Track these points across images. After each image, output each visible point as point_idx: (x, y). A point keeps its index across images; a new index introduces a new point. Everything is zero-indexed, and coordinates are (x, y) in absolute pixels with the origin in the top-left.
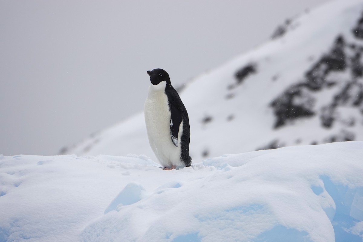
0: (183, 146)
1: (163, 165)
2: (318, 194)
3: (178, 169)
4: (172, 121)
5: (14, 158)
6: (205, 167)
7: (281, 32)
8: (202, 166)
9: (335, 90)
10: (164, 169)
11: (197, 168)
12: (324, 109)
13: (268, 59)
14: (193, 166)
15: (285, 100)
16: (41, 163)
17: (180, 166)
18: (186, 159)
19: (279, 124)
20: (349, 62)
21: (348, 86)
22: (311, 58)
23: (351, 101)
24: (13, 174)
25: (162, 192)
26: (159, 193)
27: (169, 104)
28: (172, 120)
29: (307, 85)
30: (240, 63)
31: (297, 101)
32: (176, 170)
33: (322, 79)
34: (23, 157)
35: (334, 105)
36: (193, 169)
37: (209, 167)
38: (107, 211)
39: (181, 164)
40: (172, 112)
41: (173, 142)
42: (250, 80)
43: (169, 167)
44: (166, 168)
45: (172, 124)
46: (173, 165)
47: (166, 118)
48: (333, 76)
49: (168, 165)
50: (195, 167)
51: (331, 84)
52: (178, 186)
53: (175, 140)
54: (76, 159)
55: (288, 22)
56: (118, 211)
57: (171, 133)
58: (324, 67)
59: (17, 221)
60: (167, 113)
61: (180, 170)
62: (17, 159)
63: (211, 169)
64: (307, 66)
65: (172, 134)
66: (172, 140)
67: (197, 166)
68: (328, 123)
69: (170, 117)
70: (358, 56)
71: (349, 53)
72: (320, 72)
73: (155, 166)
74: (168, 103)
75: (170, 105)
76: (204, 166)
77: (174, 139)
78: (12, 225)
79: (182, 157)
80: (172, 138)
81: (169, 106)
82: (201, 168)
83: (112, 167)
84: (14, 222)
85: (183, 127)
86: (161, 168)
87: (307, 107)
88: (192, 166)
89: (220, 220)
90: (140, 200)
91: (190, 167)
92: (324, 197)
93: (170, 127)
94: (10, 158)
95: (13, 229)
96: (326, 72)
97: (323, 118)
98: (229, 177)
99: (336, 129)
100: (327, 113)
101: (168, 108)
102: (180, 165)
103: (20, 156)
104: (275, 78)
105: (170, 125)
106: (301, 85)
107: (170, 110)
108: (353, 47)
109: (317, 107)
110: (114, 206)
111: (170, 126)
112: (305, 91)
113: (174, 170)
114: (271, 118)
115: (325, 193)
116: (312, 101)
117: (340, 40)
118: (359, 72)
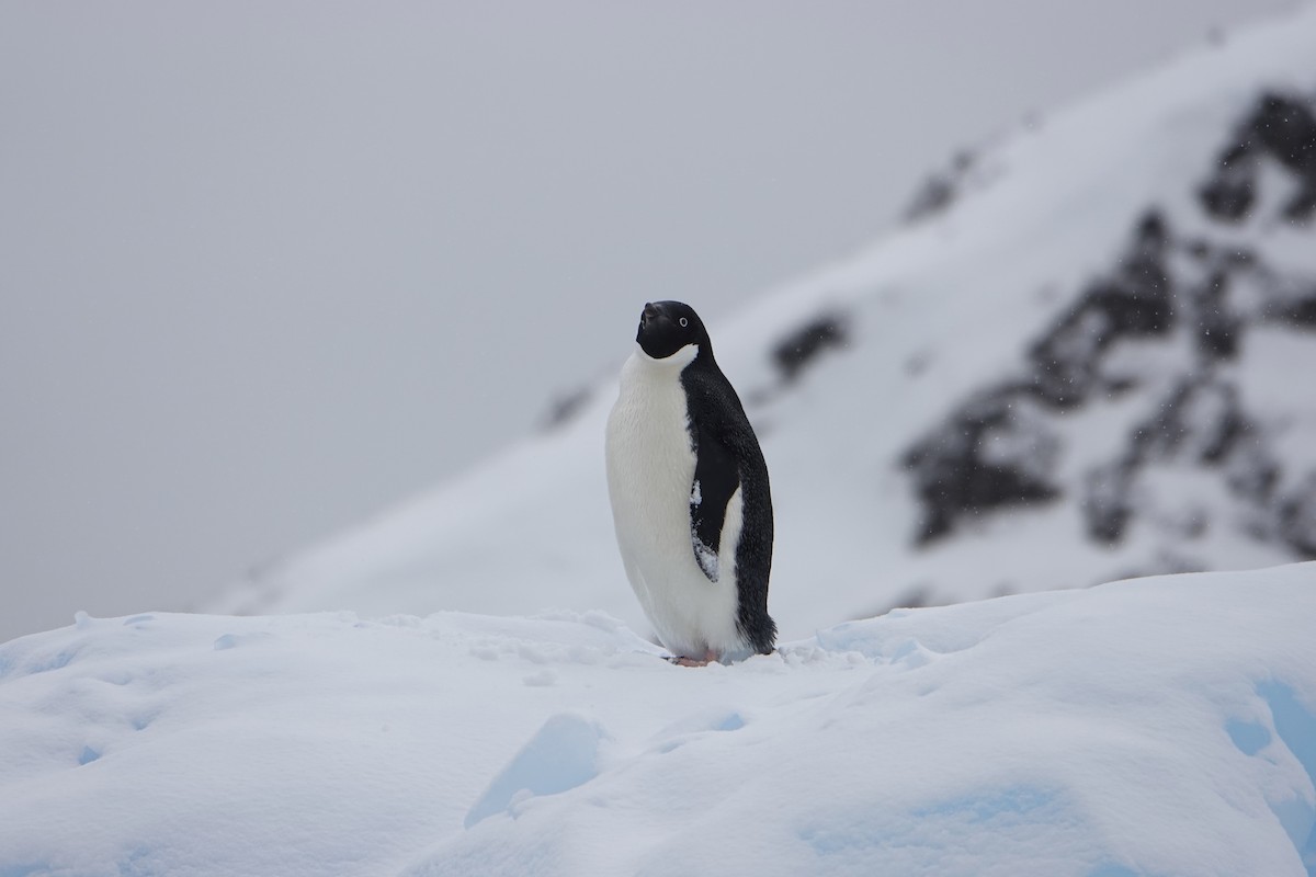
0: (744, 580)
1: (674, 650)
2: (1250, 752)
3: (728, 662)
4: (697, 488)
5: (125, 624)
6: (829, 656)
7: (936, 197)
8: (816, 651)
9: (1136, 409)
10: (677, 663)
11: (801, 658)
12: (1094, 476)
13: (890, 296)
14: (785, 651)
15: (953, 443)
16: (227, 642)
17: (736, 650)
18: (756, 627)
19: (934, 530)
20: (1183, 305)
21: (1183, 394)
22: (1046, 293)
23: (1192, 447)
24: (125, 682)
25: (673, 746)
26: (667, 749)
27: (690, 427)
28: (698, 483)
29: (1034, 391)
31: (998, 448)
32: (721, 665)
33: (1090, 369)
34: (161, 619)
35: (1131, 462)
36: (786, 661)
37: (844, 655)
38: (474, 817)
39: (739, 644)
40: (699, 455)
41: (700, 564)
42: (826, 370)
43: (696, 655)
44: (683, 659)
45: (697, 498)
46: (711, 647)
47: (681, 477)
48: (1127, 357)
49: (690, 648)
50: (792, 657)
51: (1121, 387)
52: (734, 722)
53: (708, 558)
54: (356, 626)
55: (963, 161)
56: (516, 817)
57: (695, 532)
58: (1094, 323)
59: (144, 855)
60: (683, 456)
61: (737, 666)
62: (138, 628)
63: (851, 660)
64: (1034, 321)
65: (699, 535)
66: (698, 558)
67: (798, 651)
68: (1109, 526)
69: (694, 472)
70: (1217, 285)
71: (1185, 272)
72: (1079, 344)
73: (643, 652)
74: (686, 423)
75: (693, 431)
76: (821, 650)
77: (704, 553)
79: (741, 619)
80: (698, 549)
81: (689, 432)
82: (815, 658)
83: (488, 657)
84: (132, 859)
85: (744, 512)
86: (667, 659)
87: (1032, 468)
88: (780, 651)
89: (894, 847)
90: (594, 775)
91: (774, 655)
92: (1274, 764)
93: (689, 510)
94: (117, 624)
96: (1104, 342)
97: (1091, 509)
98: (925, 692)
99: (1141, 542)
100: (1106, 491)
101: (684, 441)
102: (734, 649)
103: (149, 618)
104: (917, 366)
105: (692, 500)
106: (1010, 390)
107: (694, 449)
108: (1199, 250)
109: (1070, 470)
110: (499, 797)
111: (692, 506)
112: (1026, 411)
113: (713, 664)
114: (903, 510)
115: (1278, 747)
116: (1050, 448)
117: (1152, 227)
118: (1221, 341)
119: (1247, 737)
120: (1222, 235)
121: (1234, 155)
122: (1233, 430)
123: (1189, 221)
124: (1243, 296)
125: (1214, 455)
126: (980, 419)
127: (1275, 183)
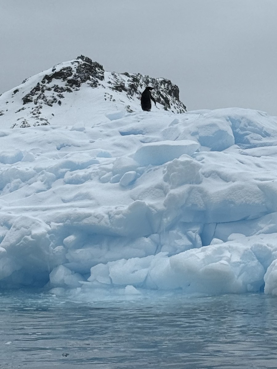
7: (24, 82)
9: (38, 95)
12: (35, 100)
13: (21, 88)
15: (26, 98)
19: (24, 104)
20: (41, 89)
21: (41, 95)
29: (31, 94)
30: (15, 89)
31: (28, 98)
33: (35, 93)
38: (170, 126)
42: (17, 93)
48: (37, 92)
55: (26, 79)
56: (173, 126)
64: (31, 90)
68: (36, 103)
70: (43, 87)
71: (41, 87)
78: (144, 129)
87: (31, 99)
90: (179, 123)
92: (229, 122)
95: (144, 130)
96: (35, 91)
97: (34, 102)
99: (38, 105)
104: (23, 93)
106: (29, 94)
108: (42, 85)
109: (33, 100)
112: (30, 96)
114: (22, 102)
116: (32, 98)
117: (38, 84)
118: (43, 91)
119: (227, 120)
120: (43, 84)
121: (44, 79)
122: (44, 97)
123: (41, 83)
124: (44, 88)
125: (42, 99)
126: (28, 96)
127: (47, 81)
